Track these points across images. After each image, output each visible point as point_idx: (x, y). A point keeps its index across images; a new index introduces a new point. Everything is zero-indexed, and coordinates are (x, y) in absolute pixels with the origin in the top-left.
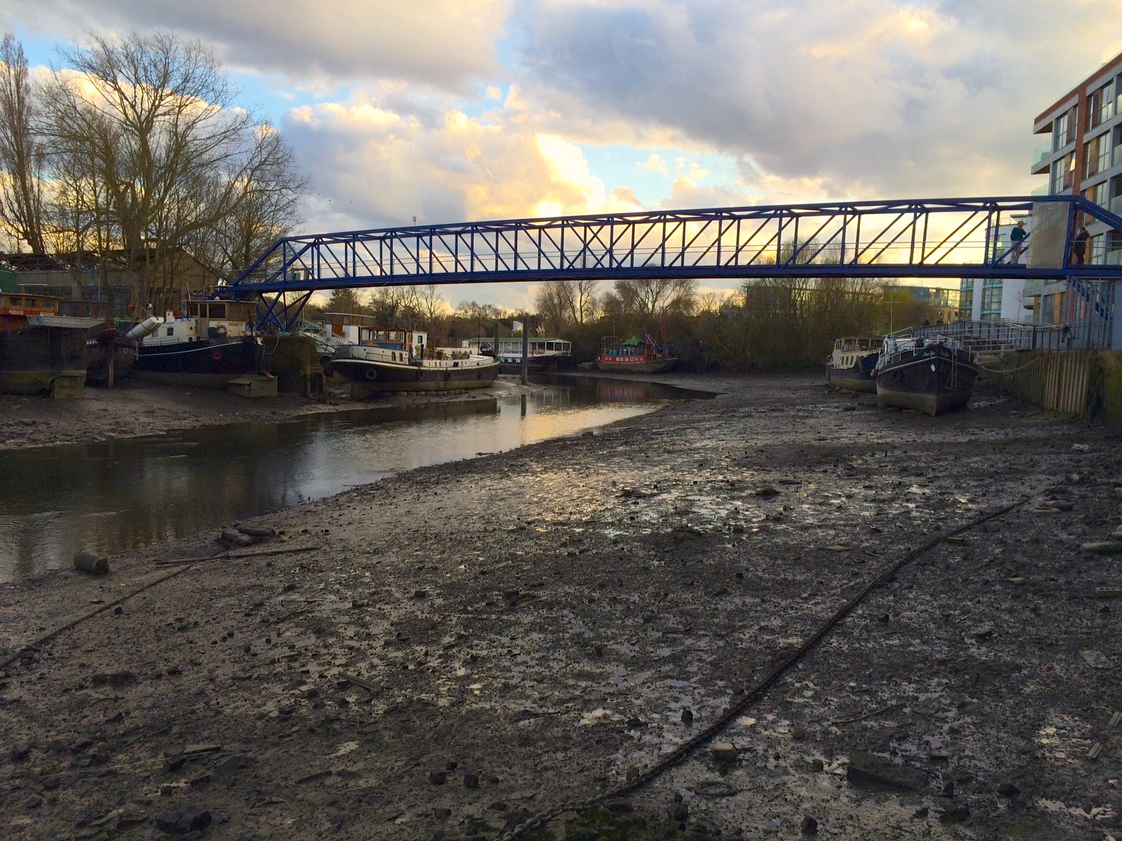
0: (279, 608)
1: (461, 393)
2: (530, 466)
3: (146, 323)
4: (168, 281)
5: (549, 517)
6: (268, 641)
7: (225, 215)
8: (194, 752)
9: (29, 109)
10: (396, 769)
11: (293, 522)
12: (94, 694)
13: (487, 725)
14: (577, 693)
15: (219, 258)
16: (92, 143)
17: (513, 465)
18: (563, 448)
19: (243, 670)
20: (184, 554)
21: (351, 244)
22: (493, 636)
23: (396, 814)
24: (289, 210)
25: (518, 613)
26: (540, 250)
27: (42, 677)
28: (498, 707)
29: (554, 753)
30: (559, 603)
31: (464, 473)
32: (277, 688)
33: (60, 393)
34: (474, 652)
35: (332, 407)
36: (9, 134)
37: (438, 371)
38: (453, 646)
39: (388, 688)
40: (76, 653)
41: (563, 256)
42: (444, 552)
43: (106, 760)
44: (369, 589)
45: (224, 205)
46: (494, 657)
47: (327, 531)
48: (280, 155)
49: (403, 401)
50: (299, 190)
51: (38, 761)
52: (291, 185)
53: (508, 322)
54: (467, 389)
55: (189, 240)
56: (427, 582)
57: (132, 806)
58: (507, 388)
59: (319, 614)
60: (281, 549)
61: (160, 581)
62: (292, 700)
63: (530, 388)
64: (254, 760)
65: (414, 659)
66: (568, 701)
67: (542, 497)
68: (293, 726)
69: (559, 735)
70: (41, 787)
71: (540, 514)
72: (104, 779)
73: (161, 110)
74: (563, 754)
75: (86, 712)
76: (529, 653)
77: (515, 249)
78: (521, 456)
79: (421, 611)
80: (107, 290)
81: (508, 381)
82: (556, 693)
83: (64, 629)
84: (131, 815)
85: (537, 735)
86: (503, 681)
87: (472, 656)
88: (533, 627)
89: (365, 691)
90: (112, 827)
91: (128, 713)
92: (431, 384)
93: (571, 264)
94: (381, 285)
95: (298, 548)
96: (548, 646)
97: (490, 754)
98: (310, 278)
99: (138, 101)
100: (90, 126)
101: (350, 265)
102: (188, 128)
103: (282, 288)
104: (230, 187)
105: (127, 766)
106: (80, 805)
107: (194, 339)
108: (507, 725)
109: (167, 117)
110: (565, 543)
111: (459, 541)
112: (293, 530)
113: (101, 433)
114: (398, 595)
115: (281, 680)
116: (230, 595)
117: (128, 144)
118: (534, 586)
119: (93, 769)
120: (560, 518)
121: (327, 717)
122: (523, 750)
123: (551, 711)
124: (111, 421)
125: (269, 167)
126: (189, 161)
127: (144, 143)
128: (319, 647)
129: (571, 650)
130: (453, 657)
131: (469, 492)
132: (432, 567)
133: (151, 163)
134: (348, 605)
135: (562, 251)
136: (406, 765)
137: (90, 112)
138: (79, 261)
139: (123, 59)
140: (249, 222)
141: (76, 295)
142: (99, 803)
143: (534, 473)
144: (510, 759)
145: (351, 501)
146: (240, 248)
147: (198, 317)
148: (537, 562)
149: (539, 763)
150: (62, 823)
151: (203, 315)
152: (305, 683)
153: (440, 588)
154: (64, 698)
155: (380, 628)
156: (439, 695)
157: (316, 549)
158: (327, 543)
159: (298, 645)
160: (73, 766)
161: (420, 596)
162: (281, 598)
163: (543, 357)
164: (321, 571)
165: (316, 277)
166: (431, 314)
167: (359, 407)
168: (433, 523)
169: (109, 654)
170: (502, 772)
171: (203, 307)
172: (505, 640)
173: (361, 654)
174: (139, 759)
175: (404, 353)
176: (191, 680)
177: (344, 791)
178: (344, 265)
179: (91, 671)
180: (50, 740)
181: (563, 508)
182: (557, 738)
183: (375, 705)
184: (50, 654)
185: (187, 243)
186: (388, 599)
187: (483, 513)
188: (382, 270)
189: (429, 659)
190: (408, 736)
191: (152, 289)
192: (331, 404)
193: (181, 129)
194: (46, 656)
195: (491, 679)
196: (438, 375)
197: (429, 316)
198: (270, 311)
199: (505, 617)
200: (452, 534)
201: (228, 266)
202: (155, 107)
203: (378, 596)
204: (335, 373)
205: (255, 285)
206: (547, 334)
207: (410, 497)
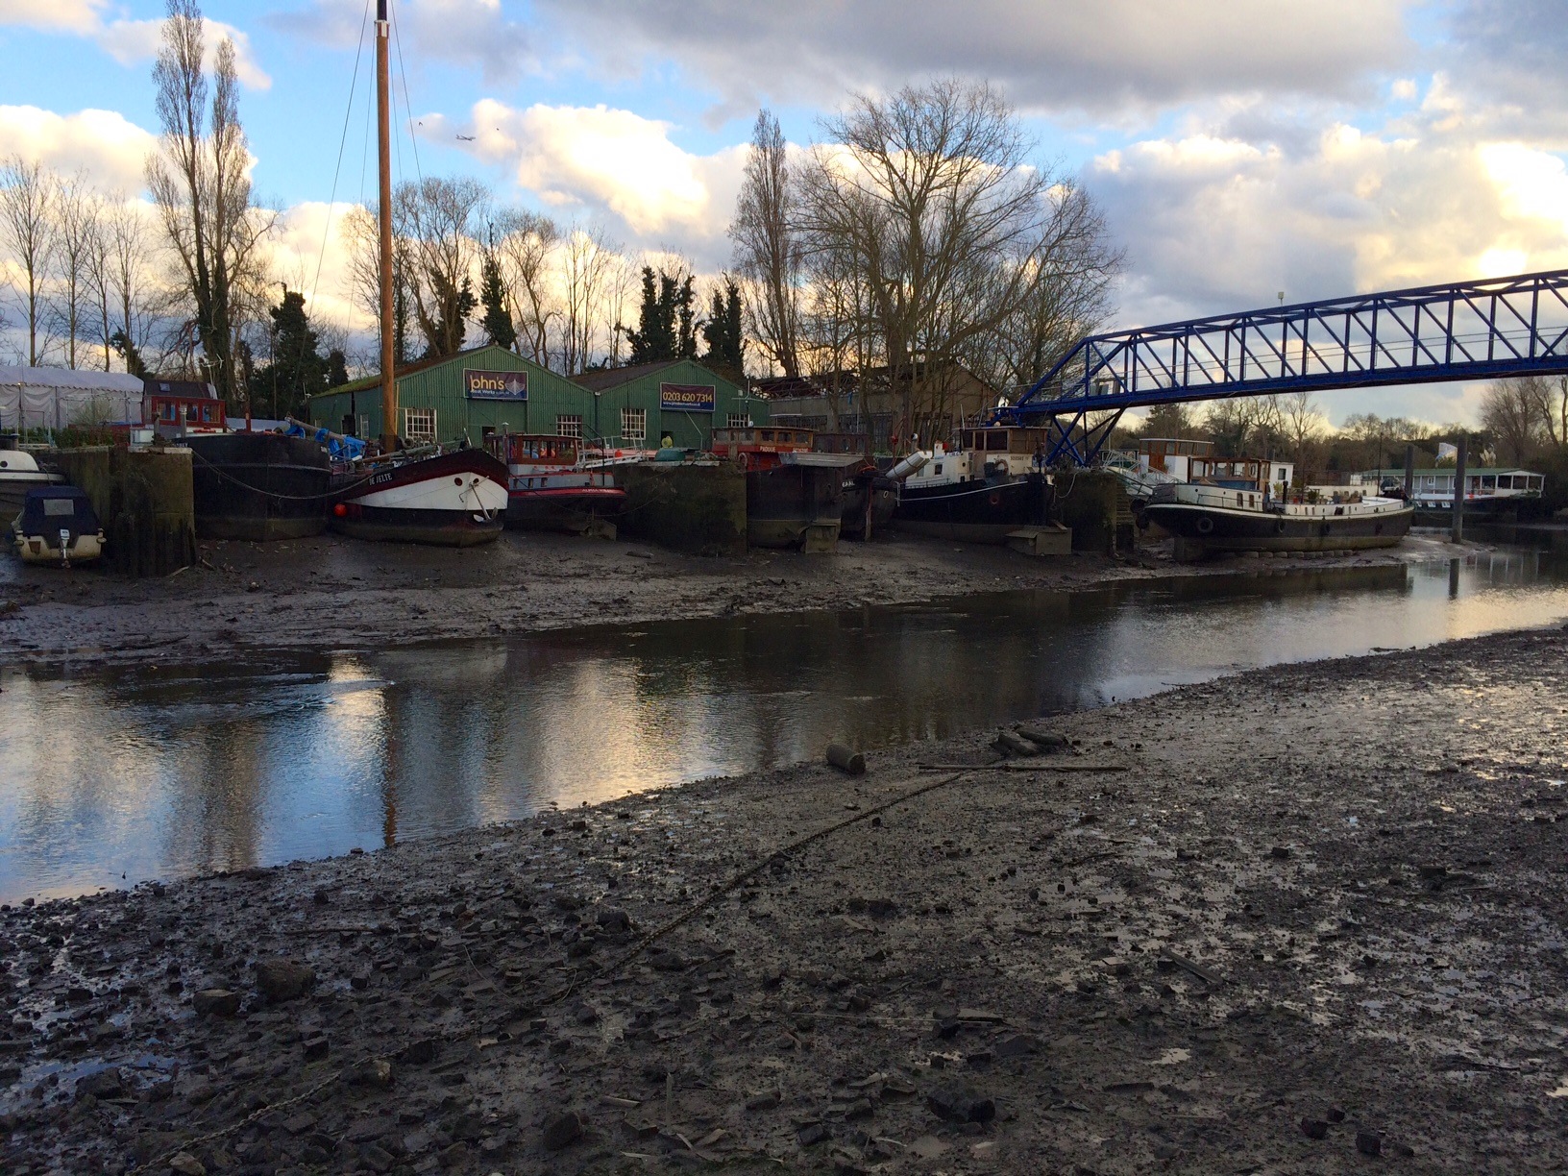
0: (1075, 845)
1: (1346, 555)
2: (1466, 673)
3: (912, 459)
4: (938, 404)
5: (1500, 757)
6: (1061, 888)
7: (1010, 312)
8: (970, 1019)
9: (786, 199)
10: (1248, 1101)
11: (1091, 729)
12: (853, 922)
13: (1393, 1066)
14: (1552, 1044)
15: (1001, 369)
16: (856, 235)
17: (1436, 670)
18: (1529, 646)
19: (1029, 921)
20: (953, 758)
21: (1183, 339)
22: (1401, 932)
23: (1249, 1166)
24: (1096, 298)
25: (1444, 902)
26: (1493, 330)
27: (793, 891)
28: (1410, 1041)
29: (1510, 1131)
30: (1518, 897)
31: (1350, 677)
32: (1075, 955)
33: (812, 547)
34: (1369, 952)
35: (1145, 572)
36: (764, 233)
37: (1310, 522)
38: (1334, 938)
39: (1233, 983)
40: (831, 867)
41: (1534, 336)
42: (1318, 794)
43: (864, 1008)
44: (1200, 834)
45: (1010, 298)
46: (1404, 964)
47: (1138, 746)
48: (1086, 222)
49: (1252, 565)
50: (1111, 269)
51: (791, 994)
52: (1100, 263)
53: (1431, 445)
54: (1357, 549)
55: (964, 348)
56: (1290, 836)
57: (897, 1073)
58: (1424, 548)
59: (1129, 861)
60: (1077, 765)
61: (924, 790)
62: (1096, 974)
63: (1465, 549)
64: (1047, 1046)
65: (1272, 947)
66: (1534, 1054)
67: (1487, 724)
68: (1097, 1010)
69: (1518, 1104)
70: (794, 1027)
71: (1483, 751)
72: (864, 1030)
73: (936, 181)
74: (1526, 1136)
75: (842, 943)
76: (1464, 968)
77: (1449, 331)
78: (1449, 657)
79: (1283, 878)
80: (868, 419)
81: (1428, 537)
82: (1513, 1038)
83: (817, 836)
84: (896, 1084)
85: (1479, 1097)
86: (1419, 1004)
87: (1367, 958)
88: (1470, 928)
89: (1199, 982)
90: (874, 1093)
91: (889, 953)
92: (1297, 541)
93: (1550, 349)
94: (1224, 396)
95: (1099, 765)
96: (1498, 961)
97: (1398, 1111)
98: (1122, 390)
99: (910, 173)
100: (852, 212)
101: (1180, 369)
102: (969, 201)
103: (1081, 407)
104: (1018, 276)
105: (890, 1021)
106: (840, 1057)
107: (967, 479)
108: (1426, 1073)
109: (944, 189)
110: (1530, 801)
111: (1342, 780)
112: (1091, 740)
113: (855, 598)
114: (1245, 850)
115: (1079, 943)
116: (1011, 819)
117: (897, 230)
118: (1472, 864)
119: (850, 1016)
120: (1522, 761)
121: (1145, 1007)
122: (1454, 1115)
123: (1504, 1064)
124: (867, 583)
125: (1070, 242)
126: (967, 244)
127: (915, 228)
128: (1130, 907)
129: (1540, 974)
130: (1334, 954)
131: (1359, 706)
132: (1298, 815)
133: (922, 252)
134: (1171, 854)
135: (1533, 328)
136: (1264, 1099)
137: (853, 195)
138: (835, 383)
139: (892, 121)
140: (1042, 319)
141: (832, 425)
142: (858, 1060)
143: (1472, 685)
144: (1433, 1125)
145: (1174, 706)
146: (1028, 356)
147: (972, 450)
148: (1478, 825)
149: (1483, 1141)
150: (818, 1075)
151: (979, 447)
152: (1111, 954)
153: (1312, 847)
154: (818, 922)
155: (1218, 894)
156: (1312, 1006)
157: (1124, 770)
158: (1140, 763)
159: (1101, 900)
160: (829, 1008)
161: (1281, 855)
162: (1078, 832)
163: (1492, 499)
164: (1132, 802)
165: (1130, 390)
166: (1300, 436)
167: (1186, 572)
168: (1299, 749)
169: (868, 875)
170: (1420, 1142)
171: (980, 437)
172: (1423, 942)
173: (1193, 929)
174: (903, 1014)
175: (1256, 495)
176: (963, 923)
177: (1171, 1116)
178: (1170, 370)
179: (847, 892)
180: (802, 969)
181: (1525, 745)
182: (1514, 1109)
183: (1214, 1004)
184: (802, 865)
185: (962, 354)
186: (1230, 853)
187: (1383, 741)
188: (1227, 374)
189: (1296, 950)
190: (1265, 1057)
191: (918, 414)
192: (1145, 567)
193: (960, 202)
194: (797, 866)
195: (1398, 998)
196: (1310, 526)
197: (1296, 438)
198: (1065, 439)
199: (1421, 906)
200: (1331, 768)
201: (1011, 379)
202: (929, 179)
203: (1213, 848)
204: (1152, 524)
205: (1046, 404)
206: (1499, 464)
207: (1263, 708)
